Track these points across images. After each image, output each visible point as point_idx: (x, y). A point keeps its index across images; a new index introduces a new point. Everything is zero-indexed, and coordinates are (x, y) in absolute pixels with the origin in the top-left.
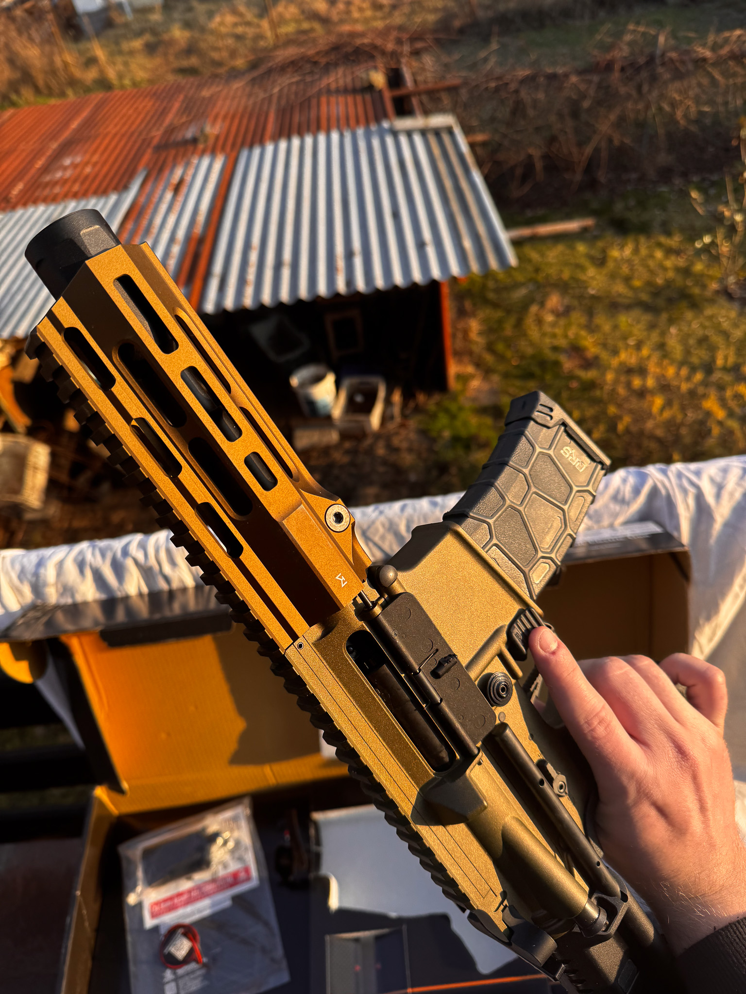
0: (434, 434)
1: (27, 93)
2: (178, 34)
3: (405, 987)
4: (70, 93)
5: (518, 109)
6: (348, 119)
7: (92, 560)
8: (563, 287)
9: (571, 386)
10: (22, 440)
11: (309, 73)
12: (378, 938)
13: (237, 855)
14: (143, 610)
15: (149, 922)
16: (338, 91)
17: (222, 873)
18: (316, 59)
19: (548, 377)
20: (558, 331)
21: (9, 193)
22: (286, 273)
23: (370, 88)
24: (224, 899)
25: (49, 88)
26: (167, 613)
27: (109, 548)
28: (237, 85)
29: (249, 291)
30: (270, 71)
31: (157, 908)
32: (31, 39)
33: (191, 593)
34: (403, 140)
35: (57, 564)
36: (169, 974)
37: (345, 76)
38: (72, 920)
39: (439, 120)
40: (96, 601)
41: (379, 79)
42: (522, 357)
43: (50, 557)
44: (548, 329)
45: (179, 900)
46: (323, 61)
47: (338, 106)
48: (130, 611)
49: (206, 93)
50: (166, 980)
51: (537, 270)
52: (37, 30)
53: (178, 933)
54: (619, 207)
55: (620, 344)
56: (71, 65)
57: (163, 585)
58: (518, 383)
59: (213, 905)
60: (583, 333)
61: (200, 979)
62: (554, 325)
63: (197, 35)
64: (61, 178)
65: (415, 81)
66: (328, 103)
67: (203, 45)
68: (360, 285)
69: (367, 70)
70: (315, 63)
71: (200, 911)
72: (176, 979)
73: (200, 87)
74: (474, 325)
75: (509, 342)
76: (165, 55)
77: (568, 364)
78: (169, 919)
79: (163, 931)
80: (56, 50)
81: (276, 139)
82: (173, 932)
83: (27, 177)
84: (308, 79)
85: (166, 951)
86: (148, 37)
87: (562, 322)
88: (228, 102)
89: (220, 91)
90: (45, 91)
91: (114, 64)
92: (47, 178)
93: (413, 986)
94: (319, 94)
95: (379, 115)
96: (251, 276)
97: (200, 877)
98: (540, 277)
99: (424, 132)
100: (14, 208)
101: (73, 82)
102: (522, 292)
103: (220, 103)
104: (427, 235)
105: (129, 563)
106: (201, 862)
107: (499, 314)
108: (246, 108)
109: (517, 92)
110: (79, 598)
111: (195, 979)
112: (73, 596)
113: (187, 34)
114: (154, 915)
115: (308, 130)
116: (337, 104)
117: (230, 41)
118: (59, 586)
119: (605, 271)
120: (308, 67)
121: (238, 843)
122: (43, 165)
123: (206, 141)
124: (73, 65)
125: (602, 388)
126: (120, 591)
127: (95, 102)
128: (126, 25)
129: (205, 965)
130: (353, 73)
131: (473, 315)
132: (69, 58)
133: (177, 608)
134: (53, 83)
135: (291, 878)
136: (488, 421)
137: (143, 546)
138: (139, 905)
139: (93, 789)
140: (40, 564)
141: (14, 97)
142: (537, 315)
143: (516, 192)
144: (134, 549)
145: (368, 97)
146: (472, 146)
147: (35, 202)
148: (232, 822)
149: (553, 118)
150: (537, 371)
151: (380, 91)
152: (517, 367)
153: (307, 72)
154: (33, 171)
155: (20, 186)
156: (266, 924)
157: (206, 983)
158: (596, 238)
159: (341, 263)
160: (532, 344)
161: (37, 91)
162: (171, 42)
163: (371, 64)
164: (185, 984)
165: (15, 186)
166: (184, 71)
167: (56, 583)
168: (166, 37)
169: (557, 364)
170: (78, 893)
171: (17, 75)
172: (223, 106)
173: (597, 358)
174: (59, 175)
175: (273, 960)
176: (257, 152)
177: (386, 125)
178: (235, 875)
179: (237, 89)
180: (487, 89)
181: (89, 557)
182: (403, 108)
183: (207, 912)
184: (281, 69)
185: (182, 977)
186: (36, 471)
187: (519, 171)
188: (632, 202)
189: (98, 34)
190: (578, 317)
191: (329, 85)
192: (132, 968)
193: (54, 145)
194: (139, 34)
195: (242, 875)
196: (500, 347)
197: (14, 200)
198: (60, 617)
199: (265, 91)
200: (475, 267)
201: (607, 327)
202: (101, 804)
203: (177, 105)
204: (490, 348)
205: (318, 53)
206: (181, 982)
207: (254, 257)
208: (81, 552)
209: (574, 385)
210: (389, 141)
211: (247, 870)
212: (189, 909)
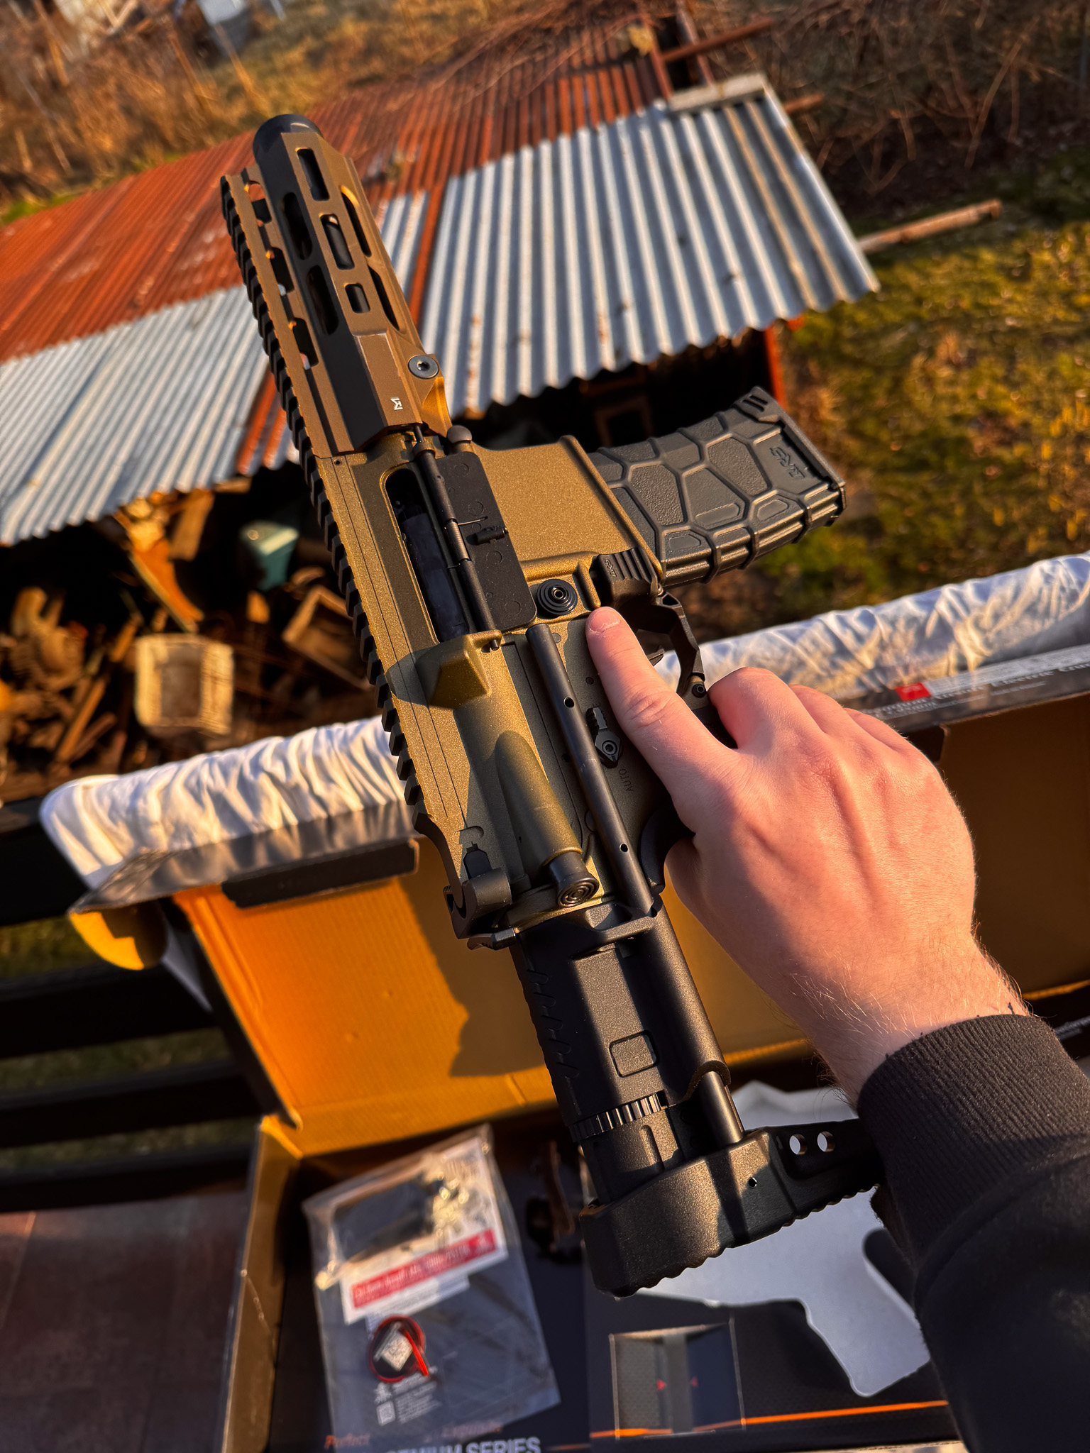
0: (774, 572)
1: (154, 152)
2: (352, 29)
3: (738, 1418)
4: (210, 141)
5: (869, 50)
6: (601, 106)
7: (211, 782)
8: (961, 322)
9: (988, 473)
10: (193, 641)
11: (540, 48)
12: (690, 1338)
13: (473, 1213)
14: (293, 849)
15: (351, 1314)
16: (585, 68)
17: (452, 1240)
18: (548, 24)
19: (950, 464)
20: (960, 391)
21: (136, 293)
22: (525, 352)
23: (632, 53)
24: (456, 1279)
25: (181, 139)
26: (329, 850)
27: (234, 762)
28: (437, 85)
29: (474, 386)
30: (481, 57)
31: (361, 1293)
32: (150, 74)
33: (358, 818)
34: (687, 123)
35: (161, 791)
36: (382, 1391)
37: (593, 42)
38: (238, 1312)
39: (739, 85)
40: (223, 841)
41: (644, 38)
42: (907, 437)
43: (149, 783)
44: (941, 390)
45: (393, 1281)
46: (559, 26)
47: (586, 91)
48: (273, 852)
49: (393, 106)
50: (379, 1399)
51: (919, 301)
52: (158, 60)
53: (392, 1330)
54: (1046, 181)
55: (1064, 400)
56: (208, 102)
57: (316, 811)
58: (902, 478)
59: (442, 1288)
60: (1001, 389)
61: (428, 1398)
62: (952, 382)
63: (377, 25)
64: (203, 261)
65: (701, 34)
66: (571, 87)
67: (387, 39)
68: (637, 353)
69: (625, 29)
70: (548, 31)
71: (424, 1297)
72: (393, 1399)
73: (384, 98)
74: (826, 398)
75: (882, 418)
76: (336, 63)
77: (979, 441)
78: (379, 1309)
79: (372, 1326)
80: (185, 83)
81: (497, 156)
82: (386, 1327)
83: (158, 269)
84: (539, 57)
85: (377, 1356)
86: (310, 42)
87: (965, 376)
88: (425, 112)
89: (412, 99)
90: (177, 145)
91: (267, 89)
92: (185, 266)
93: (747, 1416)
94: (557, 76)
95: (648, 92)
96: (475, 364)
97: (421, 1246)
98: (924, 312)
99: (717, 108)
100: (142, 314)
101: (214, 126)
102: (899, 337)
103: (412, 117)
104: (734, 263)
105: (264, 781)
106: (420, 1226)
107: (865, 375)
108: (451, 116)
109: (864, 22)
110: (200, 840)
111: (420, 1397)
112: (190, 838)
113: (364, 27)
114: (358, 1304)
115: (544, 135)
116: (585, 87)
117: (425, 27)
118: (168, 824)
119: (1030, 287)
120: (536, 41)
121: (474, 1195)
122: (177, 248)
123: (397, 175)
124: (209, 100)
125: (1036, 471)
126: (257, 825)
127: (241, 146)
128: (278, 30)
129: (434, 1378)
130: (604, 35)
131: (824, 382)
132: (204, 93)
133: (340, 843)
134: (186, 132)
135: (554, 1247)
136: (860, 542)
137: (281, 755)
138: (336, 1289)
139: (259, 1121)
140: (137, 793)
141: (137, 161)
142: (923, 369)
143: (875, 184)
144: (267, 761)
145: (629, 68)
146: (794, 116)
147: (170, 302)
148: (463, 1164)
149: (926, 57)
150: (933, 457)
151: (648, 56)
152: (899, 454)
153: (537, 46)
154: (165, 259)
155: (150, 282)
156: (521, 1316)
157: (437, 1404)
158: (1011, 236)
159: (605, 325)
160: (921, 417)
161: (167, 146)
162: (342, 44)
163: (631, 17)
164: (407, 1406)
165: (142, 283)
166: (360, 83)
167: (163, 821)
168: (332, 37)
169: (962, 442)
170: (244, 1272)
171: (137, 130)
172: (418, 122)
173: (1026, 425)
174: (199, 258)
175: (534, 1371)
176: (471, 179)
177: (659, 105)
178: (472, 1243)
179: (437, 91)
180: (816, 26)
181: (206, 778)
182: (684, 77)
183: (434, 1299)
184: (500, 49)
185: (401, 1394)
186: (217, 682)
187: (877, 151)
188: (1067, 172)
189: (240, 52)
190: (990, 366)
191: (570, 60)
192: (331, 1382)
193: (190, 217)
194: (298, 39)
195: (483, 1243)
196: (869, 426)
197: (142, 303)
198: (175, 868)
199: (477, 86)
200: (812, 300)
201: (1039, 377)
202: (273, 1142)
203: (353, 131)
204: (854, 430)
205: (548, 17)
206: (400, 1403)
207: (477, 335)
208: (194, 772)
209: (992, 471)
210: (666, 129)
211: (489, 1235)
212: (408, 1293)
